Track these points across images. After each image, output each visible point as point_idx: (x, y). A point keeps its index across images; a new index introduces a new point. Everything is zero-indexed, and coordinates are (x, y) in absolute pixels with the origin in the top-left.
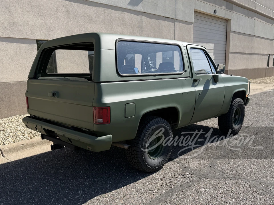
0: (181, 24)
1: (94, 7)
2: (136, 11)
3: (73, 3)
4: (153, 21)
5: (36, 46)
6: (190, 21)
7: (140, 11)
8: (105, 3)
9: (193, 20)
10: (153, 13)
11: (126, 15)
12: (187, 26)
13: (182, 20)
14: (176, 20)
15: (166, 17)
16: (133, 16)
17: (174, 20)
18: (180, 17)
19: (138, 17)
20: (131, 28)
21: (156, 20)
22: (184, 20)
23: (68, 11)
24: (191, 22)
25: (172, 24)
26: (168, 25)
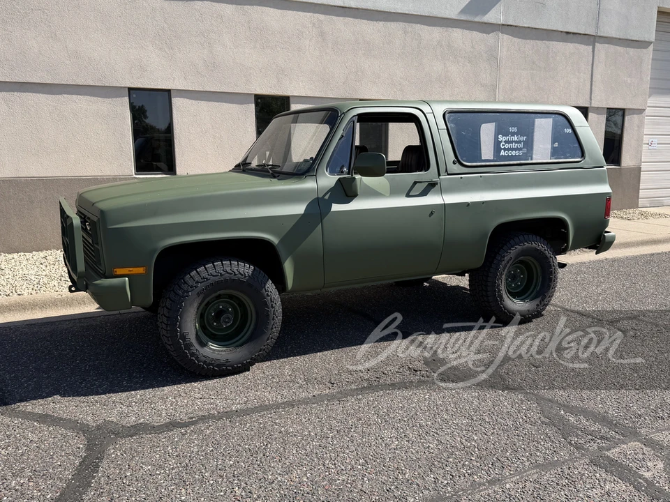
0: (612, 48)
1: (381, 23)
2: (486, 23)
3: (334, 18)
4: (529, 45)
5: (252, 107)
6: (642, 39)
7: (495, 22)
8: (407, 12)
9: (652, 36)
10: (530, 26)
11: (457, 34)
12: (632, 51)
13: (618, 37)
14: (597, 39)
15: (568, 33)
16: (477, 35)
17: (591, 39)
18: (609, 30)
19: (491, 38)
20: (470, 62)
21: (539, 42)
22: (621, 37)
23: (322, 35)
24: (645, 42)
25: (585, 49)
26: (572, 51)
